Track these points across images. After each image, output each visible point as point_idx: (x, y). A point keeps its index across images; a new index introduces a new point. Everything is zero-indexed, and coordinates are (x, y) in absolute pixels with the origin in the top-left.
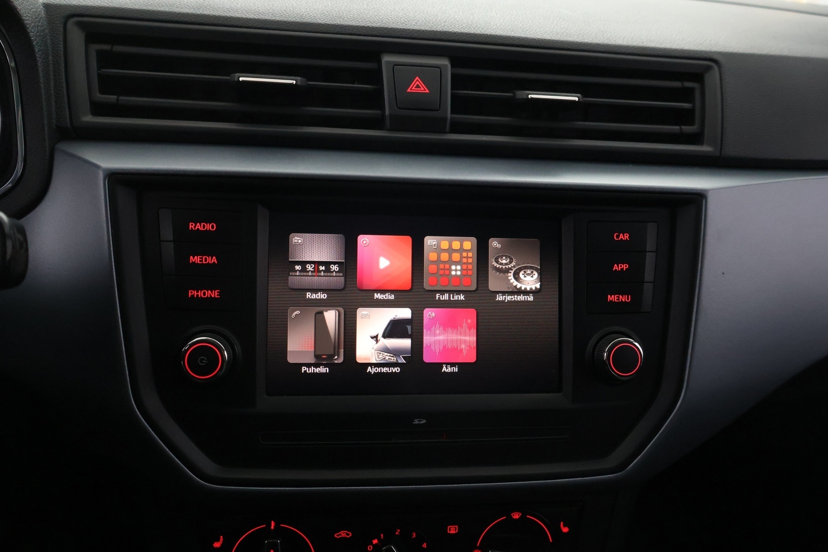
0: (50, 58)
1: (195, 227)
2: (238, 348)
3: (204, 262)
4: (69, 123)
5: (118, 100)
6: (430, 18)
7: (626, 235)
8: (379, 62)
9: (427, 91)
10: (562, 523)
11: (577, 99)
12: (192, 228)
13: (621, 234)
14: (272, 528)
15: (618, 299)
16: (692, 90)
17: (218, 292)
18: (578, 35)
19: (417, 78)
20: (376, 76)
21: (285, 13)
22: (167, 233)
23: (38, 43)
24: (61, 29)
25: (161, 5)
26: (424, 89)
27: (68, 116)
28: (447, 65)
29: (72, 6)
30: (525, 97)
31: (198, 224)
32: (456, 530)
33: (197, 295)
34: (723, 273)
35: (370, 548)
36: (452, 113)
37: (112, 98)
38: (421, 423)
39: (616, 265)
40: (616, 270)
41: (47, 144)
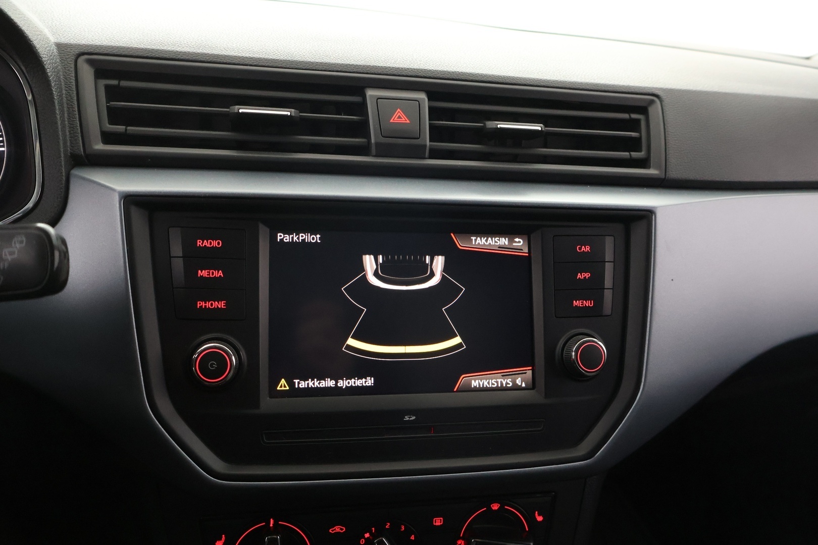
0: (64, 92)
1: (202, 244)
2: (243, 354)
3: (211, 276)
4: (82, 151)
5: (126, 130)
6: (407, 57)
7: (588, 248)
8: (364, 96)
9: (408, 122)
10: (537, 512)
11: (540, 129)
12: (199, 245)
13: (583, 247)
14: (271, 525)
15: (583, 304)
16: (638, 121)
17: (224, 303)
18: (538, 73)
19: (399, 110)
20: (361, 108)
21: (277, 52)
22: (177, 250)
23: (54, 78)
24: (73, 66)
25: (164, 45)
26: (405, 120)
27: (81, 145)
28: (424, 99)
29: (82, 45)
30: (495, 127)
31: (205, 241)
32: (441, 522)
33: (205, 306)
34: (672, 280)
35: (362, 541)
36: (430, 141)
37: (121, 128)
38: (410, 419)
39: (579, 274)
40: (579, 278)
41: (63, 170)
